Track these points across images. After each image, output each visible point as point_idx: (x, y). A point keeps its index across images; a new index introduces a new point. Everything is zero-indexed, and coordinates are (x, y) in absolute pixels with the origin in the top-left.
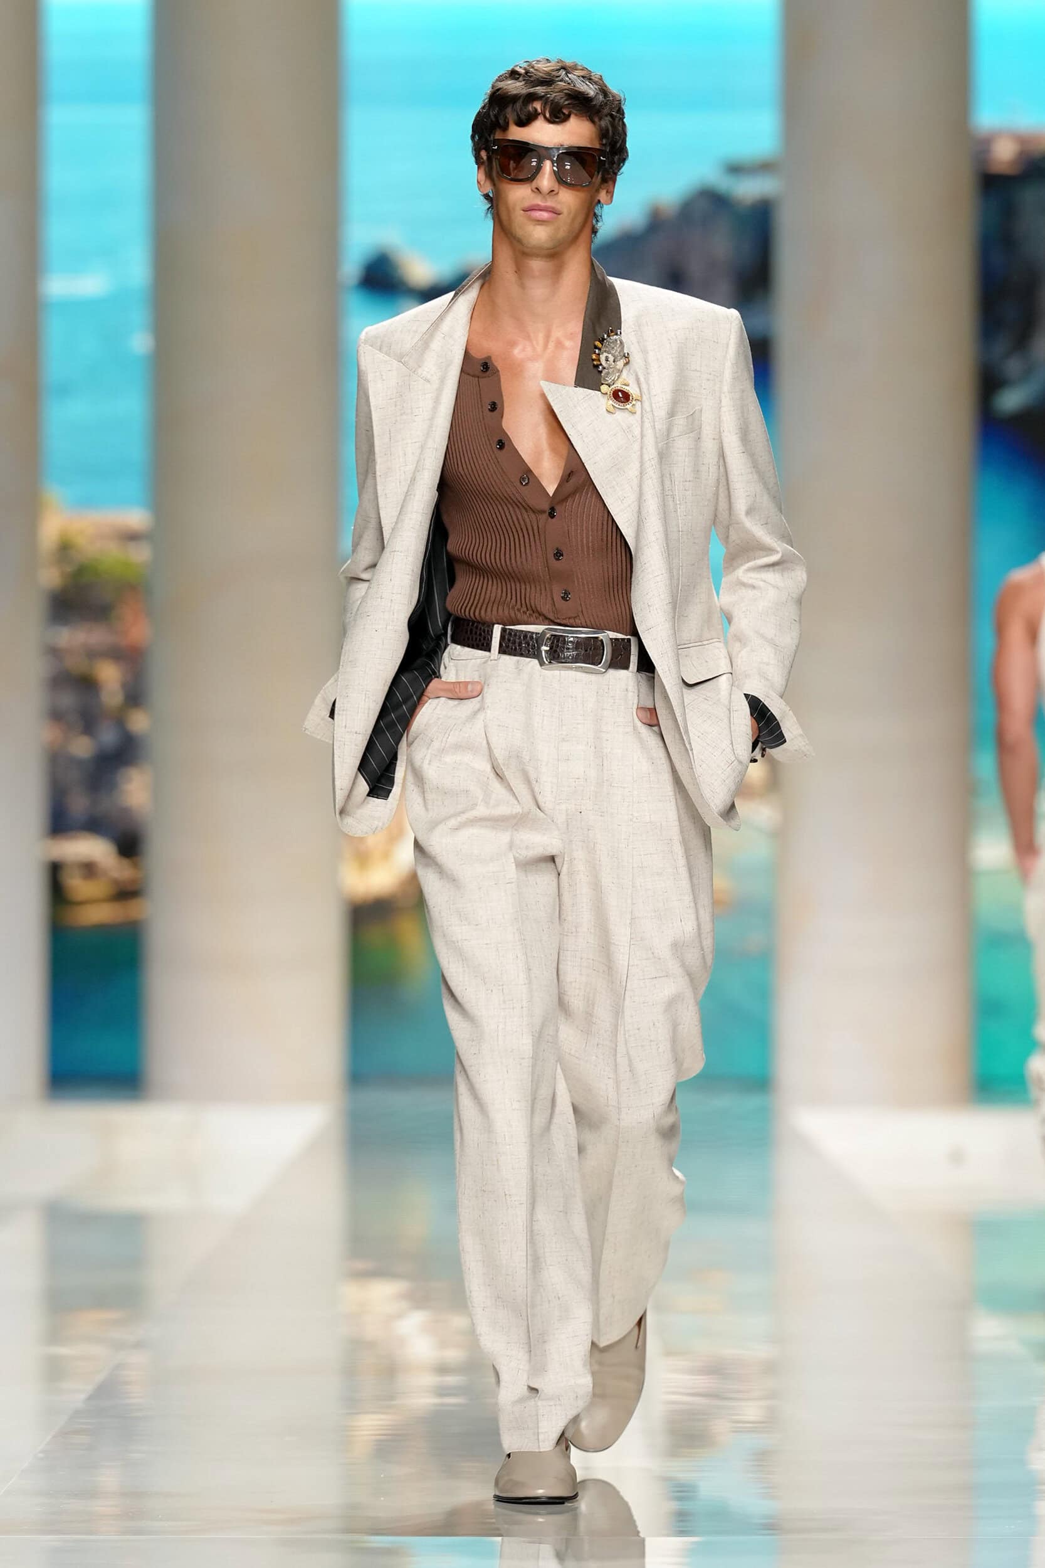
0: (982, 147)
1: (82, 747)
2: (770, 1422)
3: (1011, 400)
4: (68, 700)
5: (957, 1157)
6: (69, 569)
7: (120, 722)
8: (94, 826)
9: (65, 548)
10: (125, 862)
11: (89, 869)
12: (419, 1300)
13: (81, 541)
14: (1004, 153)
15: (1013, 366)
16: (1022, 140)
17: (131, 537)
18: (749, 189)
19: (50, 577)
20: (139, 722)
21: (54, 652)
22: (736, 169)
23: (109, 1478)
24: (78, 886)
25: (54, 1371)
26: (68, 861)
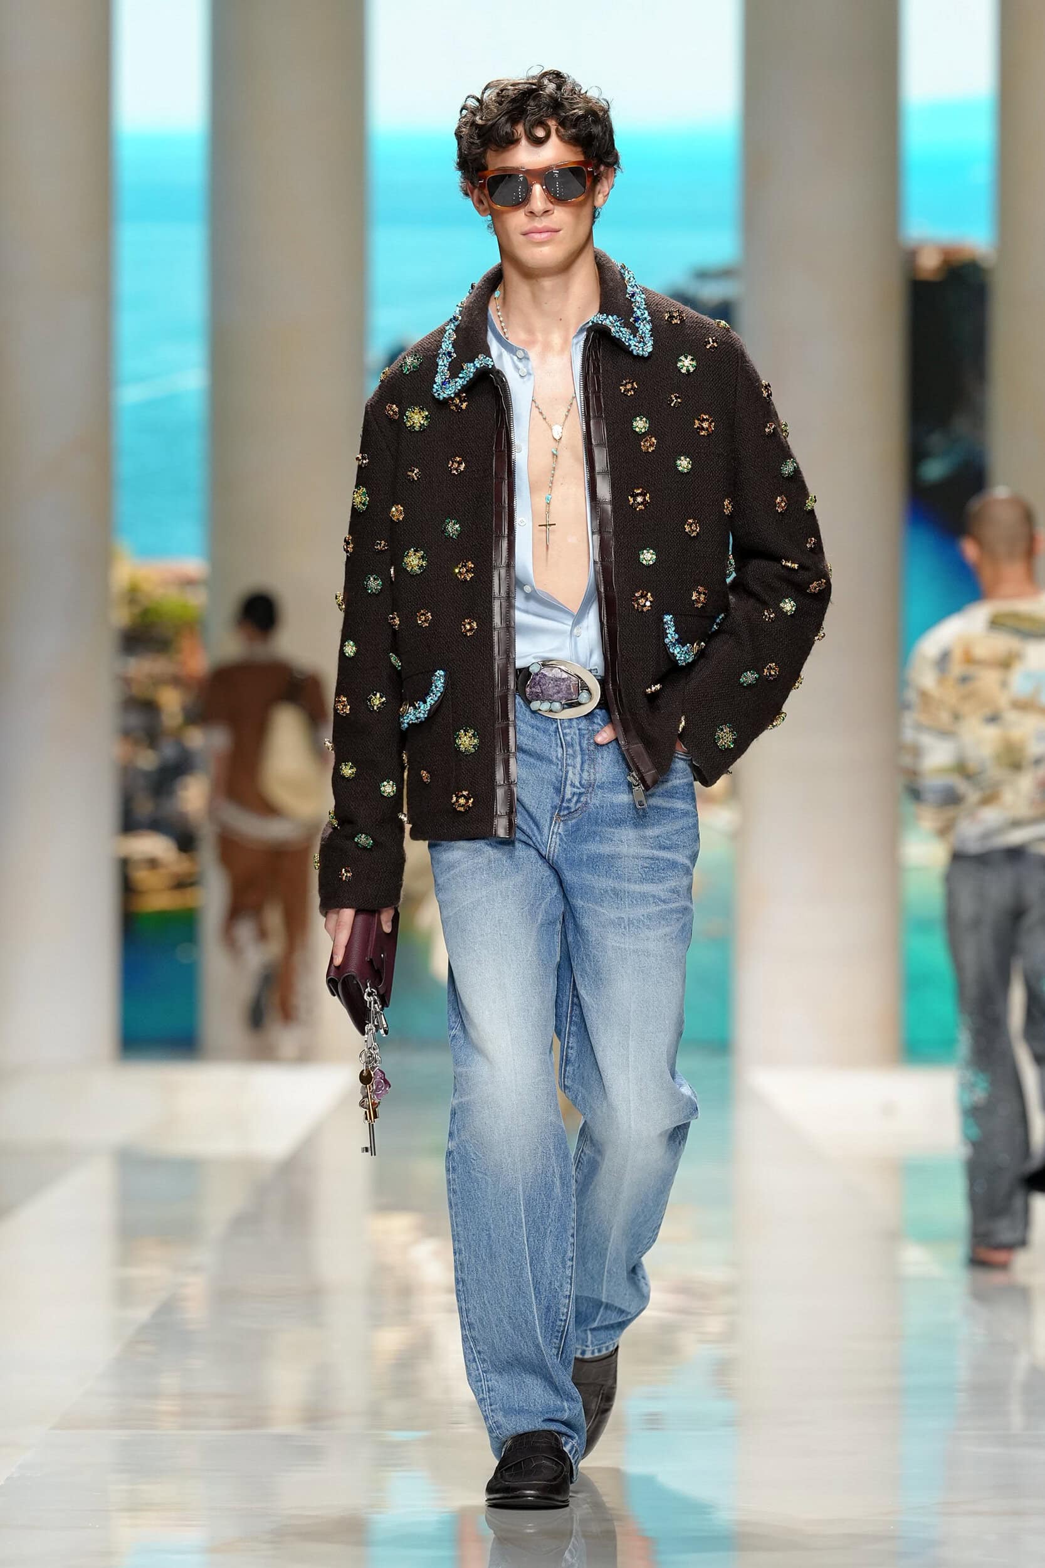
0: (910, 257)
1: (147, 760)
2: (730, 1335)
3: (935, 470)
4: (135, 720)
5: (888, 1110)
6: (137, 610)
7: (177, 736)
8: (157, 825)
9: (133, 594)
10: (184, 856)
11: (153, 863)
12: (431, 1230)
13: (147, 587)
14: (929, 262)
15: (935, 440)
17: (188, 583)
18: (712, 292)
19: (121, 617)
20: (196, 741)
21: (127, 681)
22: (703, 275)
23: (170, 1381)
24: (142, 876)
25: (124, 1293)
26: (136, 857)
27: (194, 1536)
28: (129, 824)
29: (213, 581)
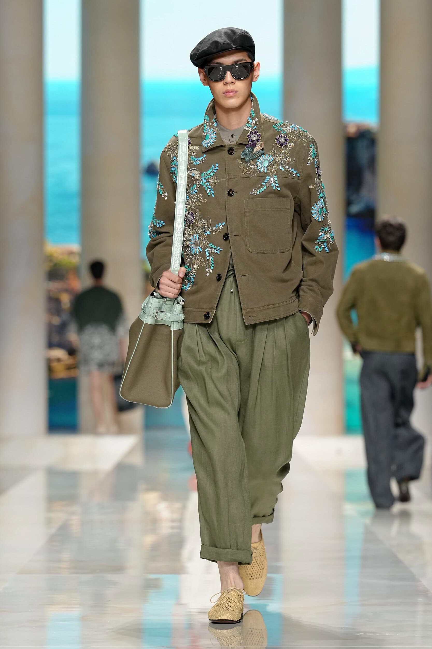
0: (345, 127)
1: (56, 321)
3: (355, 209)
5: (339, 452)
6: (52, 265)
8: (60, 346)
9: (50, 258)
10: (70, 357)
11: (59, 360)
12: (165, 497)
13: (55, 255)
14: (352, 130)
15: (355, 197)
16: (359, 127)
17: (71, 253)
19: (46, 267)
21: (48, 291)
23: (66, 556)
24: (55, 365)
25: (49, 522)
26: (52, 358)
27: (76, 612)
28: (51, 345)
29: (81, 255)
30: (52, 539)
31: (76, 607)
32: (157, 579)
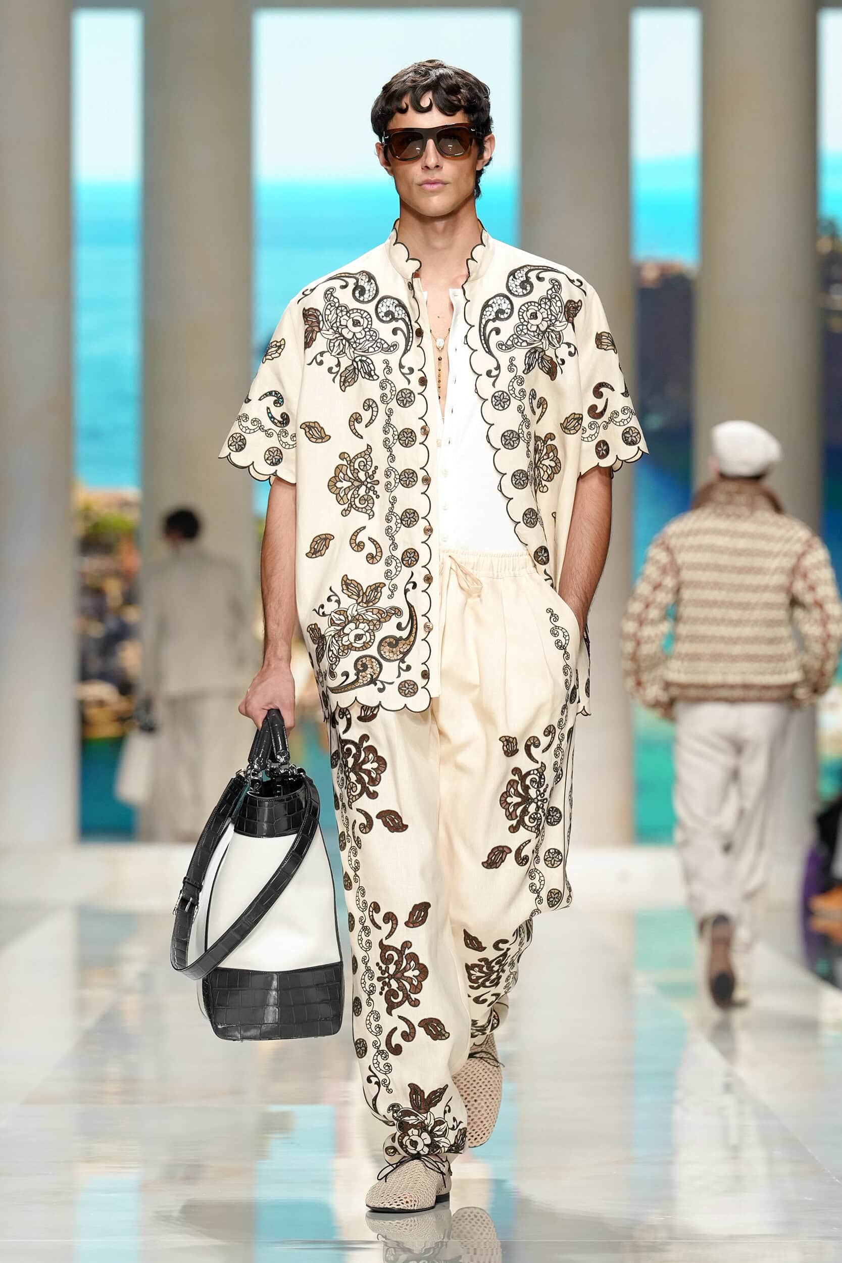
0: (638, 270)
1: (97, 630)
4: (88, 602)
6: (89, 525)
7: (118, 612)
8: (104, 677)
9: (86, 513)
10: (123, 698)
11: (101, 703)
13: (95, 508)
14: (651, 275)
16: (663, 269)
17: (125, 504)
19: (78, 529)
20: (132, 615)
21: (82, 574)
23: (114, 1070)
24: (94, 713)
25: (81, 1006)
26: (89, 699)
27: (132, 1176)
28: (85, 676)
29: (144, 505)
30: (88, 1039)
31: (132, 1166)
32: (284, 1115)
